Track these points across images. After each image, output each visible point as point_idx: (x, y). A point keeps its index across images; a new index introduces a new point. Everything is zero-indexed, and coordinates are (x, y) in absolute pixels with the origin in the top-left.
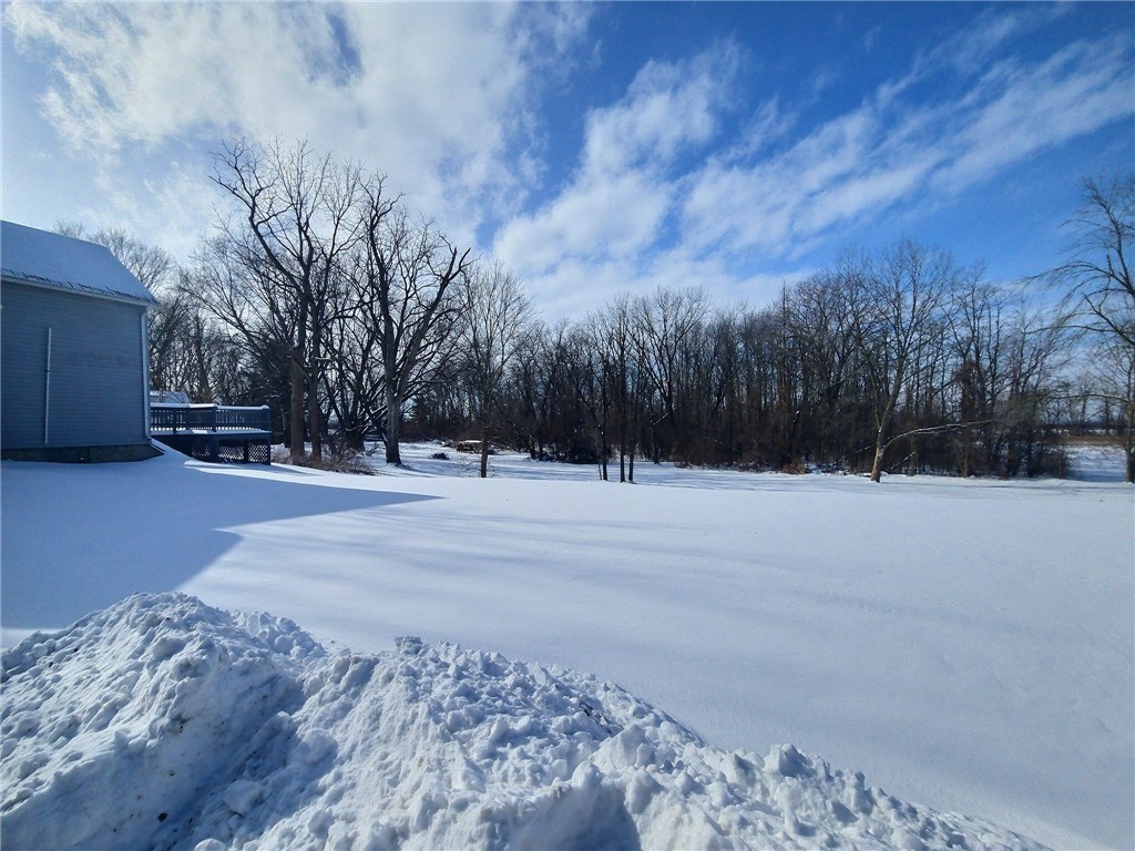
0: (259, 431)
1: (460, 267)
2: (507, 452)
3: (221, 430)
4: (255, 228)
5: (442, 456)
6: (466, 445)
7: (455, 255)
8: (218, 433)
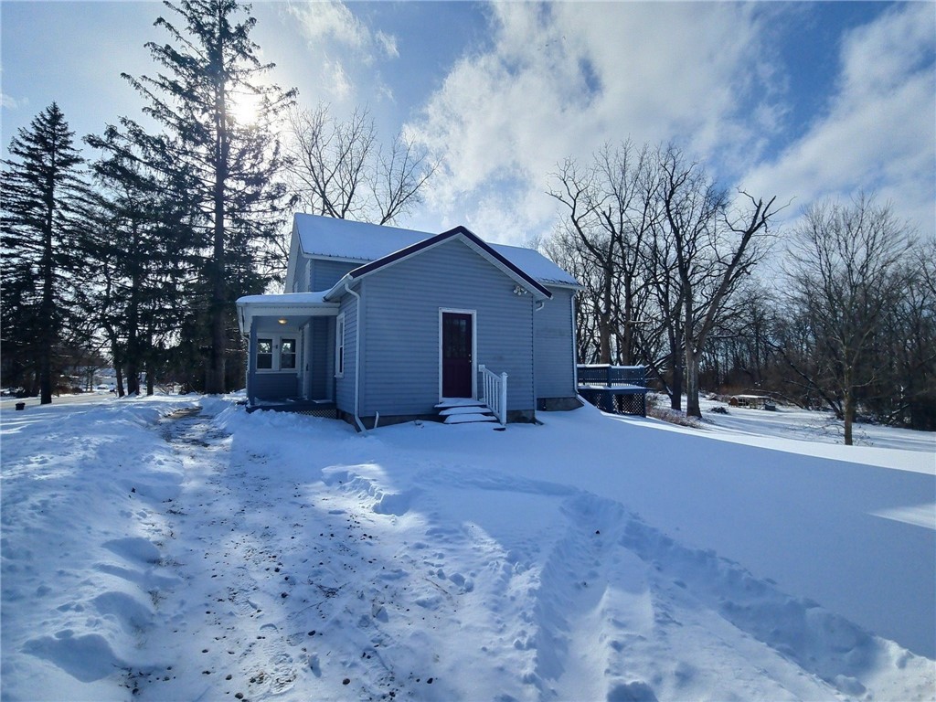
0: (636, 387)
1: (764, 218)
2: (790, 409)
3: (615, 386)
4: (576, 223)
5: (722, 411)
6: (741, 400)
7: (759, 207)
8: (612, 388)
